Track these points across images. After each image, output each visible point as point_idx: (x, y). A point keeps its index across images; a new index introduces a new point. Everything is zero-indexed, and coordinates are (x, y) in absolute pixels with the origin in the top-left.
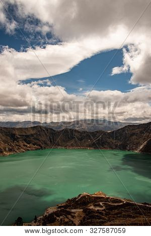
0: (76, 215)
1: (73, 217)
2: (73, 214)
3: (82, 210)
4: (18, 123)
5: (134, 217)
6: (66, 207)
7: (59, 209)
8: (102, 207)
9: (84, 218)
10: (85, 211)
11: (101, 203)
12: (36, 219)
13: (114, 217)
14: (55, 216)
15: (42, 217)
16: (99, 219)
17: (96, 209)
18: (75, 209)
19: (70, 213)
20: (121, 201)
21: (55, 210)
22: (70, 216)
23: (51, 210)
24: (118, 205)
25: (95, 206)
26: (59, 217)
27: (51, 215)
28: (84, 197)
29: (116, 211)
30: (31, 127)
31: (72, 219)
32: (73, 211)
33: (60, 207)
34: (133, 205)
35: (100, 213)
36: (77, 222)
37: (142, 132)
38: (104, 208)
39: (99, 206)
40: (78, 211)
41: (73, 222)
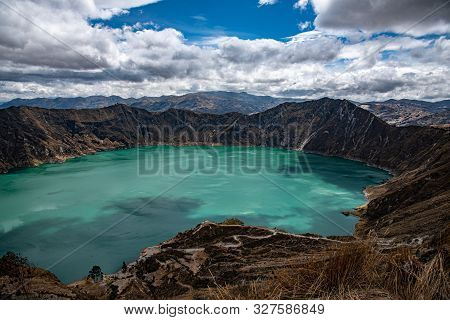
0: (193, 257)
1: (188, 260)
2: (187, 256)
3: (203, 249)
4: (79, 99)
5: (288, 256)
6: (175, 245)
7: (164, 250)
8: (237, 242)
9: (207, 262)
10: (208, 251)
11: (235, 237)
12: (125, 267)
13: (256, 258)
14: (157, 261)
15: (134, 263)
16: (233, 261)
17: (227, 246)
18: (191, 247)
19: (182, 255)
20: (268, 233)
21: (157, 251)
22: (182, 260)
23: (151, 251)
24: (263, 240)
25: (225, 241)
26: (164, 261)
27: (150, 260)
28: (206, 228)
29: (261, 248)
30: (105, 108)
31: (187, 264)
32: (188, 251)
33: (165, 246)
34: (288, 237)
35: (234, 252)
36: (195, 268)
37: (308, 116)
38: (240, 244)
39: (232, 241)
40: (196, 251)
41: (188, 268)
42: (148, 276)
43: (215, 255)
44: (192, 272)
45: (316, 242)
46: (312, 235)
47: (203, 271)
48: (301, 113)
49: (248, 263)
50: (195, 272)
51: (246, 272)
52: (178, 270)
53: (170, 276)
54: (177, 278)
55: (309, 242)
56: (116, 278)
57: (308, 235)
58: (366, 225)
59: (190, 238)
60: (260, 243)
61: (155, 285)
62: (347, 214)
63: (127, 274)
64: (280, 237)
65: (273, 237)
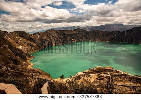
1: (91, 78)
6: (88, 72)
7: (84, 73)
9: (96, 79)
10: (97, 76)
11: (108, 73)
12: (71, 77)
14: (81, 76)
15: (74, 76)
17: (104, 75)
18: (93, 74)
19: (89, 76)
20: (120, 73)
21: (82, 74)
23: (80, 73)
24: (118, 75)
25: (104, 73)
26: (83, 77)
27: (79, 76)
28: (99, 68)
31: (90, 79)
32: (91, 75)
34: (127, 75)
36: (92, 80)
38: (110, 75)
39: (107, 74)
40: (94, 76)
41: (90, 80)
42: (77, 80)
44: (91, 82)
46: (138, 76)
47: (94, 82)
50: (92, 82)
52: (86, 80)
56: (68, 80)
59: (93, 71)
60: (116, 76)
61: (78, 83)
63: (72, 79)
64: (124, 75)
65: (122, 74)
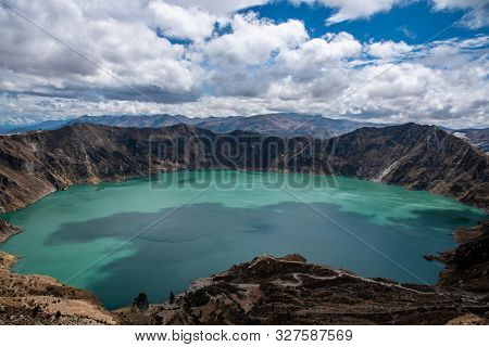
0: (246, 293)
1: (240, 297)
2: (240, 292)
3: (258, 285)
5: (352, 303)
6: (228, 278)
7: (216, 283)
8: (297, 281)
9: (261, 301)
10: (262, 288)
11: (295, 275)
12: (172, 297)
13: (315, 301)
14: (207, 294)
15: (183, 295)
16: (288, 302)
17: (285, 285)
18: (245, 282)
19: (235, 290)
20: (333, 273)
21: (208, 284)
22: (234, 296)
23: (202, 283)
24: (327, 281)
25: (284, 279)
26: (214, 295)
27: (200, 293)
28: (264, 262)
29: (322, 290)
31: (239, 301)
32: (242, 286)
33: (218, 279)
35: (291, 292)
36: (247, 306)
37: (389, 143)
38: (300, 283)
39: (291, 279)
40: (250, 288)
41: (239, 306)
42: (196, 310)
43: (271, 294)
44: (243, 311)
45: (388, 289)
46: (384, 281)
47: (255, 310)
48: (381, 140)
49: (306, 307)
50: (246, 311)
51: (301, 317)
52: (228, 306)
53: (218, 312)
54: (225, 315)
55: (379, 289)
56: (162, 309)
57: (379, 279)
58: (453, 274)
59: (245, 272)
61: (202, 320)
62: (430, 259)
63: (175, 305)
64: (346, 279)
65: (338, 278)
